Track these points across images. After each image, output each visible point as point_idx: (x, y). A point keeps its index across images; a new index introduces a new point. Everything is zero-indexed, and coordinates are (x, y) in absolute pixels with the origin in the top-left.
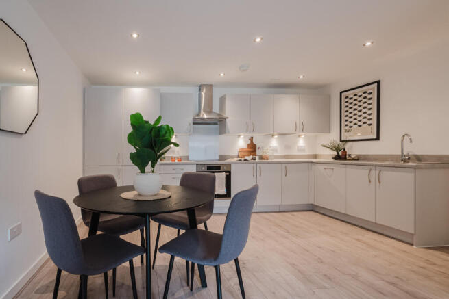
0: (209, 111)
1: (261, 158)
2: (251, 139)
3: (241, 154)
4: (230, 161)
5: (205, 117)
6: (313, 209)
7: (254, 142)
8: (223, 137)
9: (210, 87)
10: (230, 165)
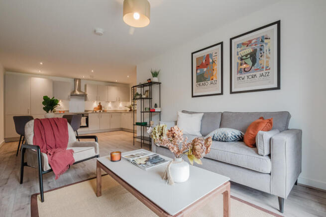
0: (79, 90)
1: (103, 111)
2: (100, 103)
3: (95, 110)
4: (88, 112)
5: (78, 93)
6: (122, 129)
7: (101, 104)
8: (86, 102)
9: (80, 80)
10: (88, 114)
